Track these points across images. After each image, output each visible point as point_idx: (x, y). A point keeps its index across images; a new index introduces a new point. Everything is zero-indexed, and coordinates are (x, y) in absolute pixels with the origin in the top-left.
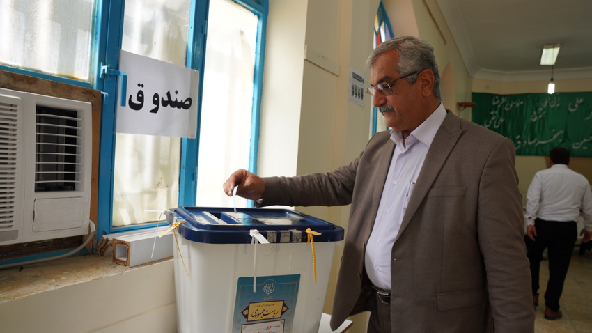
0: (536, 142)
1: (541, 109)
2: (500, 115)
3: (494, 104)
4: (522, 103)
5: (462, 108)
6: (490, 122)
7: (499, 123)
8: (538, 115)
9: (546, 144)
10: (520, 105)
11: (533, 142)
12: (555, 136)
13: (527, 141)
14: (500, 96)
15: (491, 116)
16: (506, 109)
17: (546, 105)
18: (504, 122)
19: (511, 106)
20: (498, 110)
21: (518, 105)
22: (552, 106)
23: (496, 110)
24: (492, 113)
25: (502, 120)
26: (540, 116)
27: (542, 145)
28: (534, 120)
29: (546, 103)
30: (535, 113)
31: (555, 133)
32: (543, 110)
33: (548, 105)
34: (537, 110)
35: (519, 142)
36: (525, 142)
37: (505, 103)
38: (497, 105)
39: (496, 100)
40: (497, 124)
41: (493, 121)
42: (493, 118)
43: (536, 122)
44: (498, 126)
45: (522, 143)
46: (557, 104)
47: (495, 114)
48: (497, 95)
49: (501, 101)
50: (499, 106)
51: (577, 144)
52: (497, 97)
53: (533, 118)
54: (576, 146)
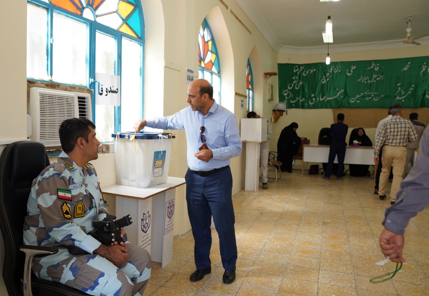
0: (326, 98)
1: (328, 74)
2: (300, 79)
3: (295, 71)
4: (315, 70)
5: (268, 76)
6: (292, 85)
7: (299, 85)
8: (326, 79)
9: (333, 100)
10: (314, 72)
11: (324, 98)
12: (338, 94)
13: (319, 98)
14: (299, 66)
15: (293, 80)
16: (304, 75)
17: (331, 71)
18: (303, 84)
19: (307, 72)
20: (298, 75)
21: (312, 71)
22: (335, 72)
23: (296, 76)
24: (294, 78)
25: (301, 83)
26: (328, 79)
27: (330, 100)
28: (323, 83)
29: (331, 69)
30: (324, 77)
31: (338, 91)
32: (330, 75)
33: (333, 71)
34: (325, 75)
35: (314, 99)
36: (318, 99)
37: (303, 71)
38: (297, 72)
39: (296, 68)
40: (297, 87)
41: (295, 84)
42: (294, 82)
43: (325, 84)
44: (298, 88)
45: (316, 100)
46: (339, 70)
47: (296, 79)
48: (297, 65)
49: (300, 69)
50: (299, 73)
51: (353, 99)
52: (297, 66)
53: (323, 81)
54: (352, 100)
